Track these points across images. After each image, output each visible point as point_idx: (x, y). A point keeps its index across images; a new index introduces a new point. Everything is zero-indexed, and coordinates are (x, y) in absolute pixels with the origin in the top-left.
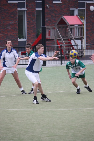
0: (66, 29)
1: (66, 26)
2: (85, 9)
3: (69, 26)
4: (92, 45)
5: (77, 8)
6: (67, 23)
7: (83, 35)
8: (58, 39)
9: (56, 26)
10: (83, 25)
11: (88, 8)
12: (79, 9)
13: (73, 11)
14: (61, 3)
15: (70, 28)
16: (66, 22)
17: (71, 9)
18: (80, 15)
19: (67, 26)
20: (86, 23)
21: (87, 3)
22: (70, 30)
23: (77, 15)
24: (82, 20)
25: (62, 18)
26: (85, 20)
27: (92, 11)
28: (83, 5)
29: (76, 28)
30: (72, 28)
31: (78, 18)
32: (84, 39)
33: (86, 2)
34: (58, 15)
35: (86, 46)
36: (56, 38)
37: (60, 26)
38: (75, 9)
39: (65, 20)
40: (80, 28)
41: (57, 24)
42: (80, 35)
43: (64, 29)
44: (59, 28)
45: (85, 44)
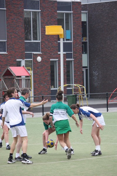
0: (12, 81)
1: (12, 77)
2: (32, 59)
3: (16, 77)
4: (40, 98)
5: (23, 59)
6: (13, 75)
7: (30, 87)
8: (4, 91)
9: (2, 77)
10: (30, 76)
11: (35, 59)
12: (25, 59)
13: (20, 62)
14: (7, 53)
15: (17, 80)
16: (12, 73)
17: (17, 60)
18: (27, 65)
19: (14, 77)
20: (34, 74)
21: (34, 53)
22: (16, 82)
23: (23, 66)
24: (29, 71)
25: (8, 69)
26: (32, 71)
27: (40, 62)
28: (29, 56)
29: (23, 79)
30: (18, 79)
31: (25, 69)
32: (31, 90)
33: (32, 52)
34: (4, 66)
35: (34, 98)
36: (2, 90)
37: (6, 77)
38: (22, 60)
39: (11, 71)
40: (27, 79)
41: (3, 75)
42: (27, 87)
43: (10, 80)
44: (5, 79)
45: (33, 96)
